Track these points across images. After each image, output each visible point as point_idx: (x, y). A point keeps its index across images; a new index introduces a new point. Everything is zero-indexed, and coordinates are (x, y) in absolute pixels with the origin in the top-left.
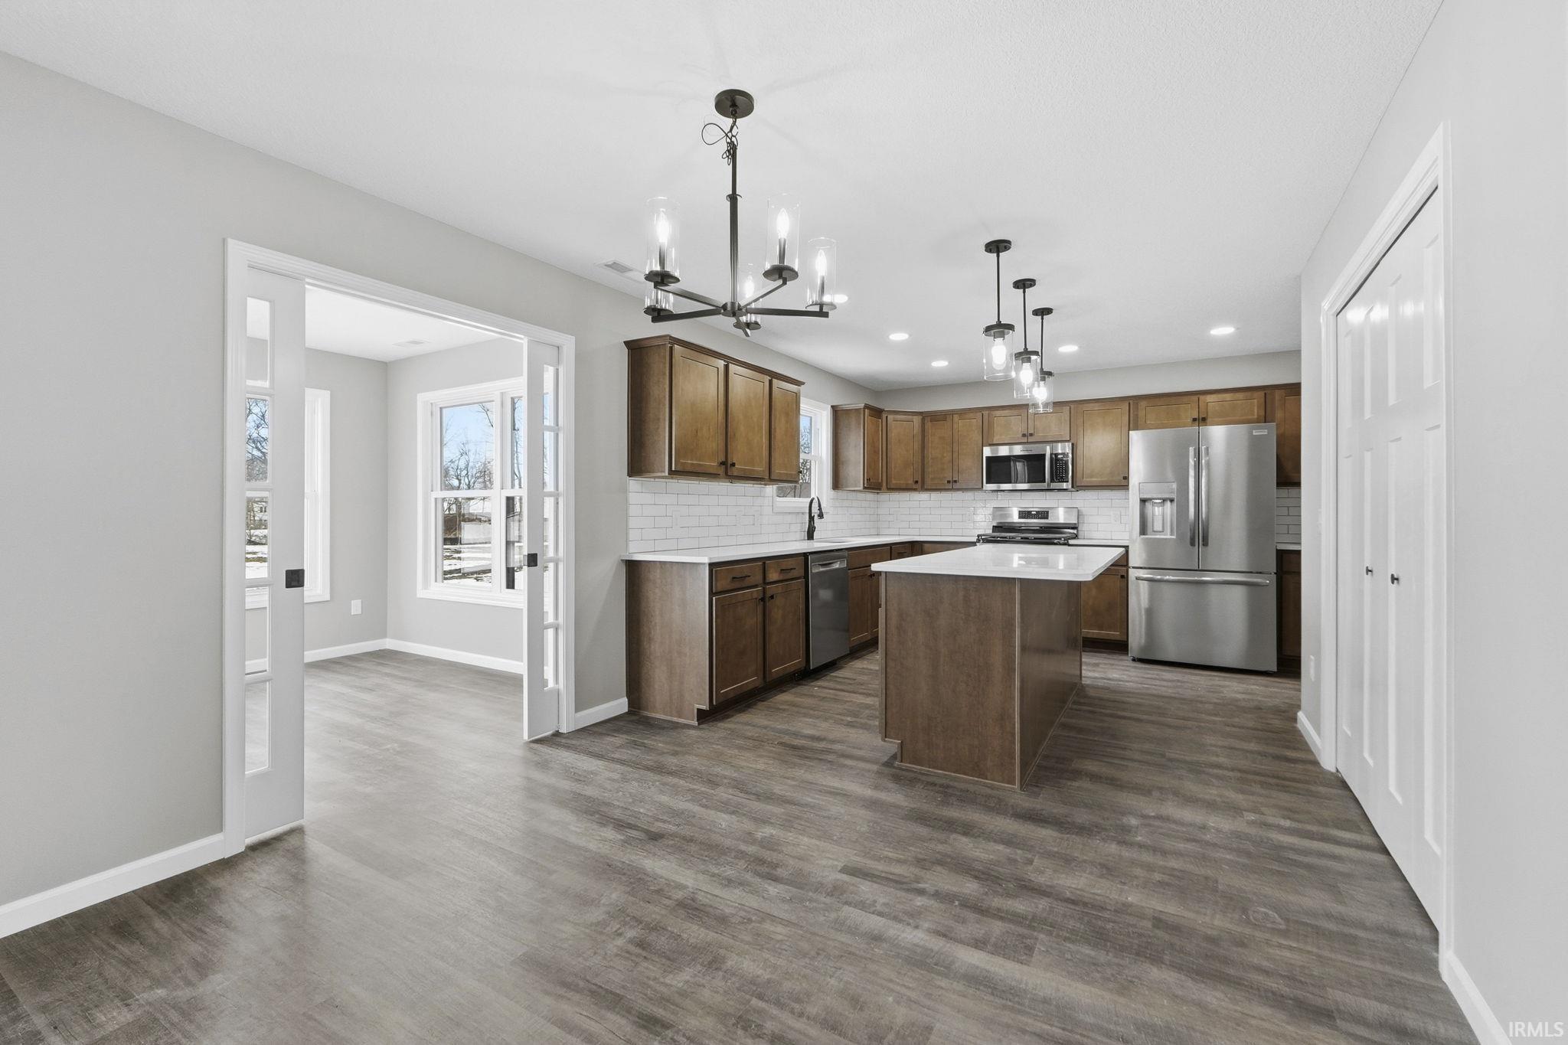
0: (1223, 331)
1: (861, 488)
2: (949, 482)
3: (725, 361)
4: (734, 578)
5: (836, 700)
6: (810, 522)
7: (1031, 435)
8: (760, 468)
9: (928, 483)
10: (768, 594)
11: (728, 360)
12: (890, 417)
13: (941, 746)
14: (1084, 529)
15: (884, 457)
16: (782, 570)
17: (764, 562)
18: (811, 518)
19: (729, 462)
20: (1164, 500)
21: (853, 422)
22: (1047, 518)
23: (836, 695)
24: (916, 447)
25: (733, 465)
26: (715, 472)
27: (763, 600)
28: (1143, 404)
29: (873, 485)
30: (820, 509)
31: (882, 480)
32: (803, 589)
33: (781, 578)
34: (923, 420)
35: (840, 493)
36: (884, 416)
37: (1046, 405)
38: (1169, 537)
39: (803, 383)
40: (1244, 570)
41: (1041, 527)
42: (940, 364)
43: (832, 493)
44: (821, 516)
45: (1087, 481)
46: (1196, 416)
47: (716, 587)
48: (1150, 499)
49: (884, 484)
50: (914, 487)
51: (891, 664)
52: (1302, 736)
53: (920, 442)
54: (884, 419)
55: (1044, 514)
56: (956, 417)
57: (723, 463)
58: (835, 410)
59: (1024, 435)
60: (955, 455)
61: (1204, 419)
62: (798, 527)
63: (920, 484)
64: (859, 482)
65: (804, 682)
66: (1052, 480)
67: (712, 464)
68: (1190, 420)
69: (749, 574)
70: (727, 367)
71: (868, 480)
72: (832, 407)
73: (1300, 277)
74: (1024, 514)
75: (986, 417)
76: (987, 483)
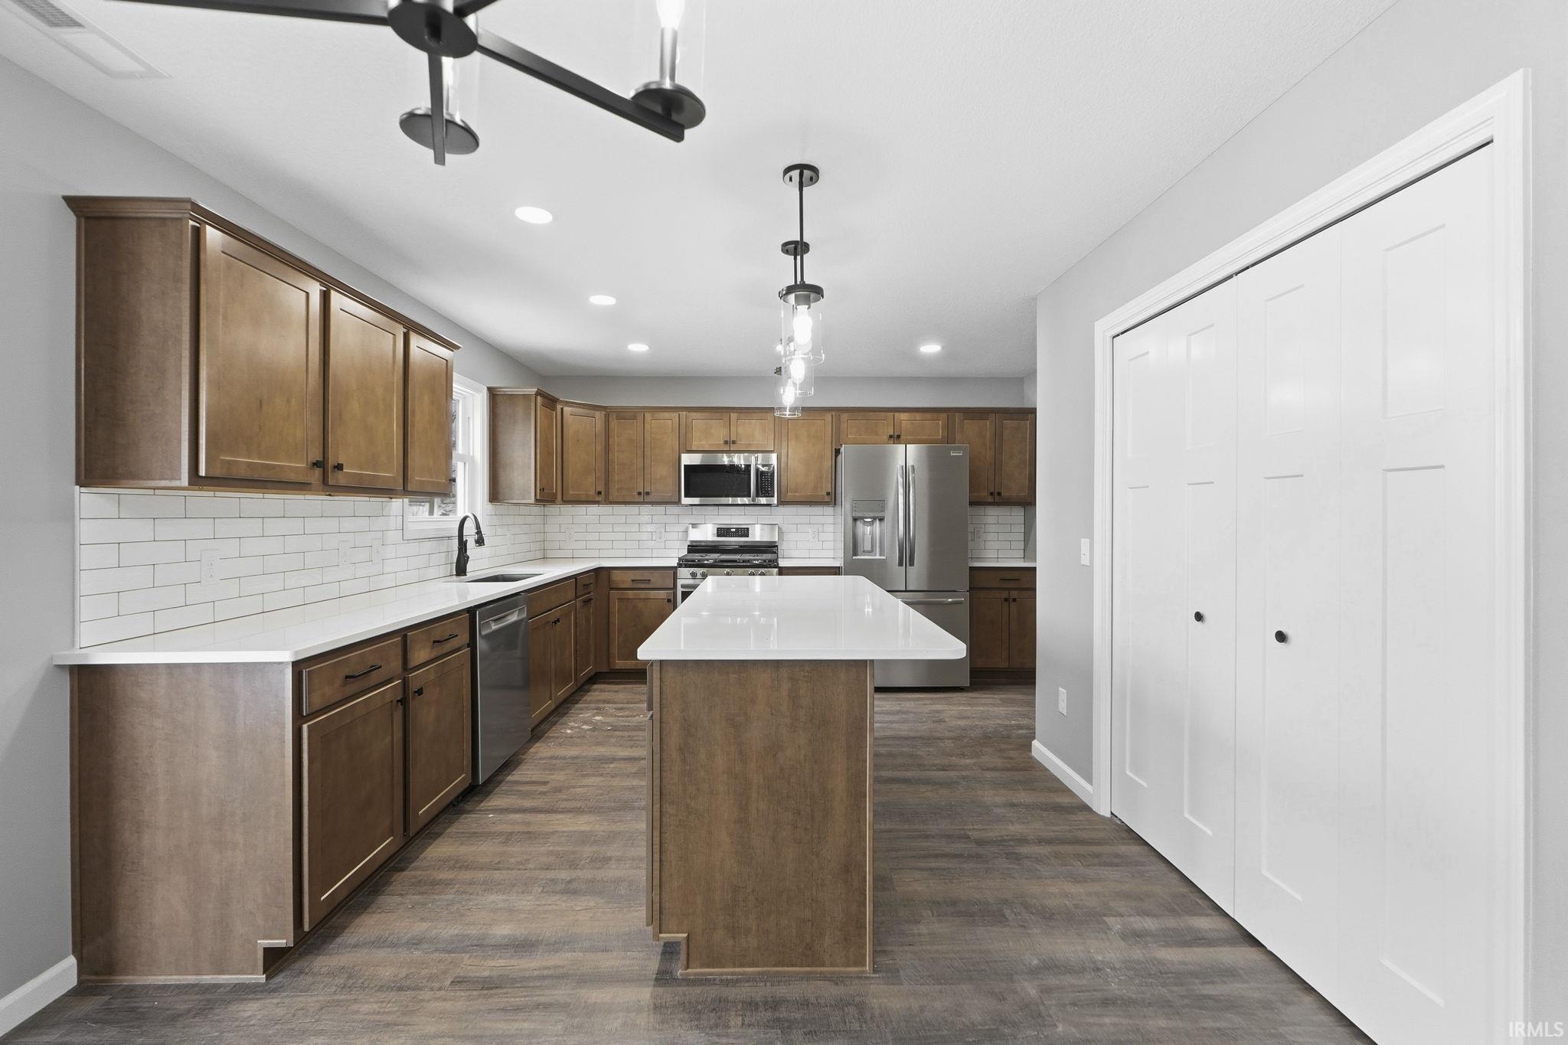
0: (931, 348)
1: (532, 501)
2: (639, 494)
3: (322, 284)
4: (347, 677)
5: (530, 836)
6: (460, 549)
7: (734, 442)
8: (390, 473)
9: (614, 494)
10: (414, 686)
11: (329, 285)
12: (567, 410)
13: (754, 928)
14: (784, 548)
15: (559, 459)
16: (435, 642)
17: (403, 636)
18: (463, 545)
19: (331, 462)
20: (874, 519)
21: (520, 411)
22: (747, 535)
23: (528, 823)
24: (599, 448)
25: (339, 467)
26: (301, 479)
27: (403, 701)
28: (845, 416)
29: (546, 497)
30: (479, 532)
31: (556, 491)
32: (468, 665)
33: (433, 655)
34: (607, 416)
35: (501, 508)
36: (559, 407)
37: (793, 409)
38: (878, 557)
39: (457, 348)
40: (926, 589)
41: (741, 546)
42: (638, 348)
43: (490, 507)
44: (480, 542)
45: (790, 496)
46: (892, 433)
47: (310, 704)
48: (862, 518)
49: (559, 496)
50: (597, 499)
51: (670, 809)
52: (1047, 770)
53: (603, 444)
54: (559, 411)
55: (744, 532)
56: (648, 416)
57: (316, 464)
58: (493, 393)
59: (726, 442)
60: (647, 461)
61: (899, 437)
62: (441, 558)
63: (604, 496)
64: (530, 493)
65: (468, 807)
66: (758, 496)
67: (296, 465)
68: (886, 438)
69: (379, 663)
70: (325, 298)
71: (542, 490)
72: (489, 389)
73: (1035, 299)
74: (722, 532)
75: (683, 420)
76: (685, 496)
